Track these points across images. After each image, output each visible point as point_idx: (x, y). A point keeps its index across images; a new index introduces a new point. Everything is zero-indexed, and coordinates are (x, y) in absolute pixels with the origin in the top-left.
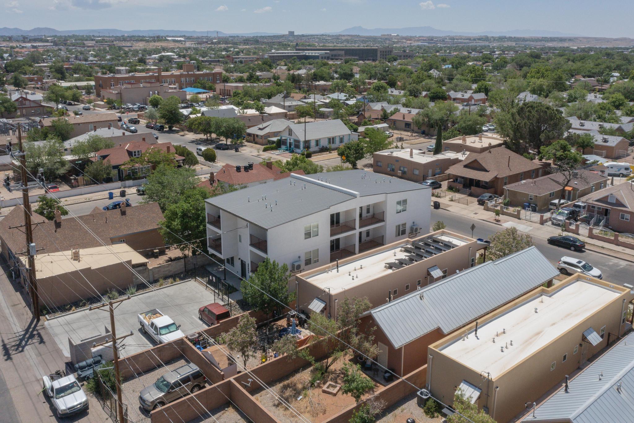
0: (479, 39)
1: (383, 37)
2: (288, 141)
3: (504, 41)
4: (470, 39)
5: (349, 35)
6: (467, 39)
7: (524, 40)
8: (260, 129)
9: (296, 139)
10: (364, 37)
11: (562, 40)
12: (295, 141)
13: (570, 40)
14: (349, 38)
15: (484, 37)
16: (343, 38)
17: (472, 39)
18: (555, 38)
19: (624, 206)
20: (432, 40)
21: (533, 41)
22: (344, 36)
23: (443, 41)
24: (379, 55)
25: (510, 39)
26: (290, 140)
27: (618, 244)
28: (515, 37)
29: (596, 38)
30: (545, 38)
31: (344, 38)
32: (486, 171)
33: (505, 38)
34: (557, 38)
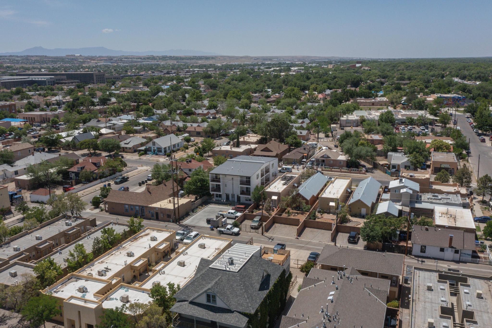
0: (148, 58)
1: (69, 57)
2: (153, 149)
3: (167, 60)
4: (141, 59)
5: (36, 56)
6: (138, 59)
7: (181, 58)
8: (125, 144)
9: (159, 147)
10: (52, 58)
11: (207, 58)
12: (158, 148)
13: (213, 58)
14: (38, 59)
15: (151, 57)
16: (32, 58)
17: (142, 58)
18: (202, 56)
19: (330, 158)
20: (112, 60)
21: (188, 60)
22: (32, 56)
23: (121, 60)
24: (95, 78)
25: (171, 58)
26: (154, 148)
27: (332, 171)
28: (174, 57)
29: (228, 56)
30: (195, 57)
31: (34, 59)
32: (272, 151)
33: (166, 57)
34: (203, 57)
